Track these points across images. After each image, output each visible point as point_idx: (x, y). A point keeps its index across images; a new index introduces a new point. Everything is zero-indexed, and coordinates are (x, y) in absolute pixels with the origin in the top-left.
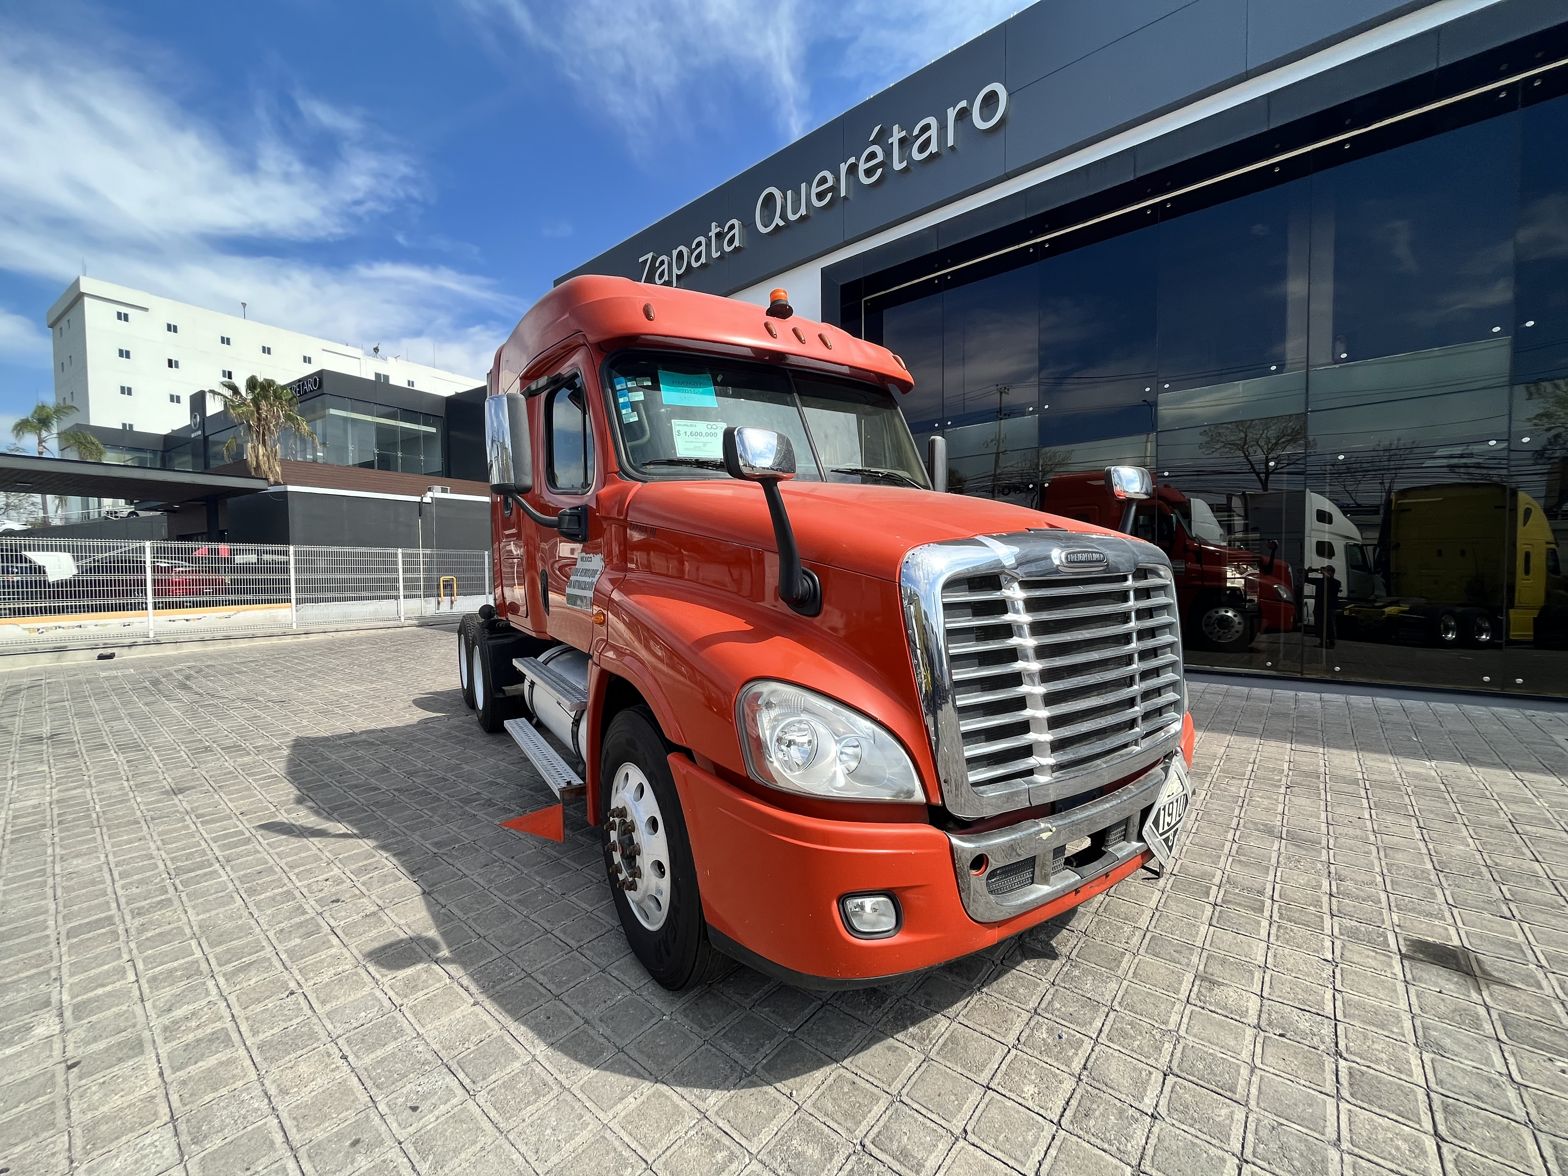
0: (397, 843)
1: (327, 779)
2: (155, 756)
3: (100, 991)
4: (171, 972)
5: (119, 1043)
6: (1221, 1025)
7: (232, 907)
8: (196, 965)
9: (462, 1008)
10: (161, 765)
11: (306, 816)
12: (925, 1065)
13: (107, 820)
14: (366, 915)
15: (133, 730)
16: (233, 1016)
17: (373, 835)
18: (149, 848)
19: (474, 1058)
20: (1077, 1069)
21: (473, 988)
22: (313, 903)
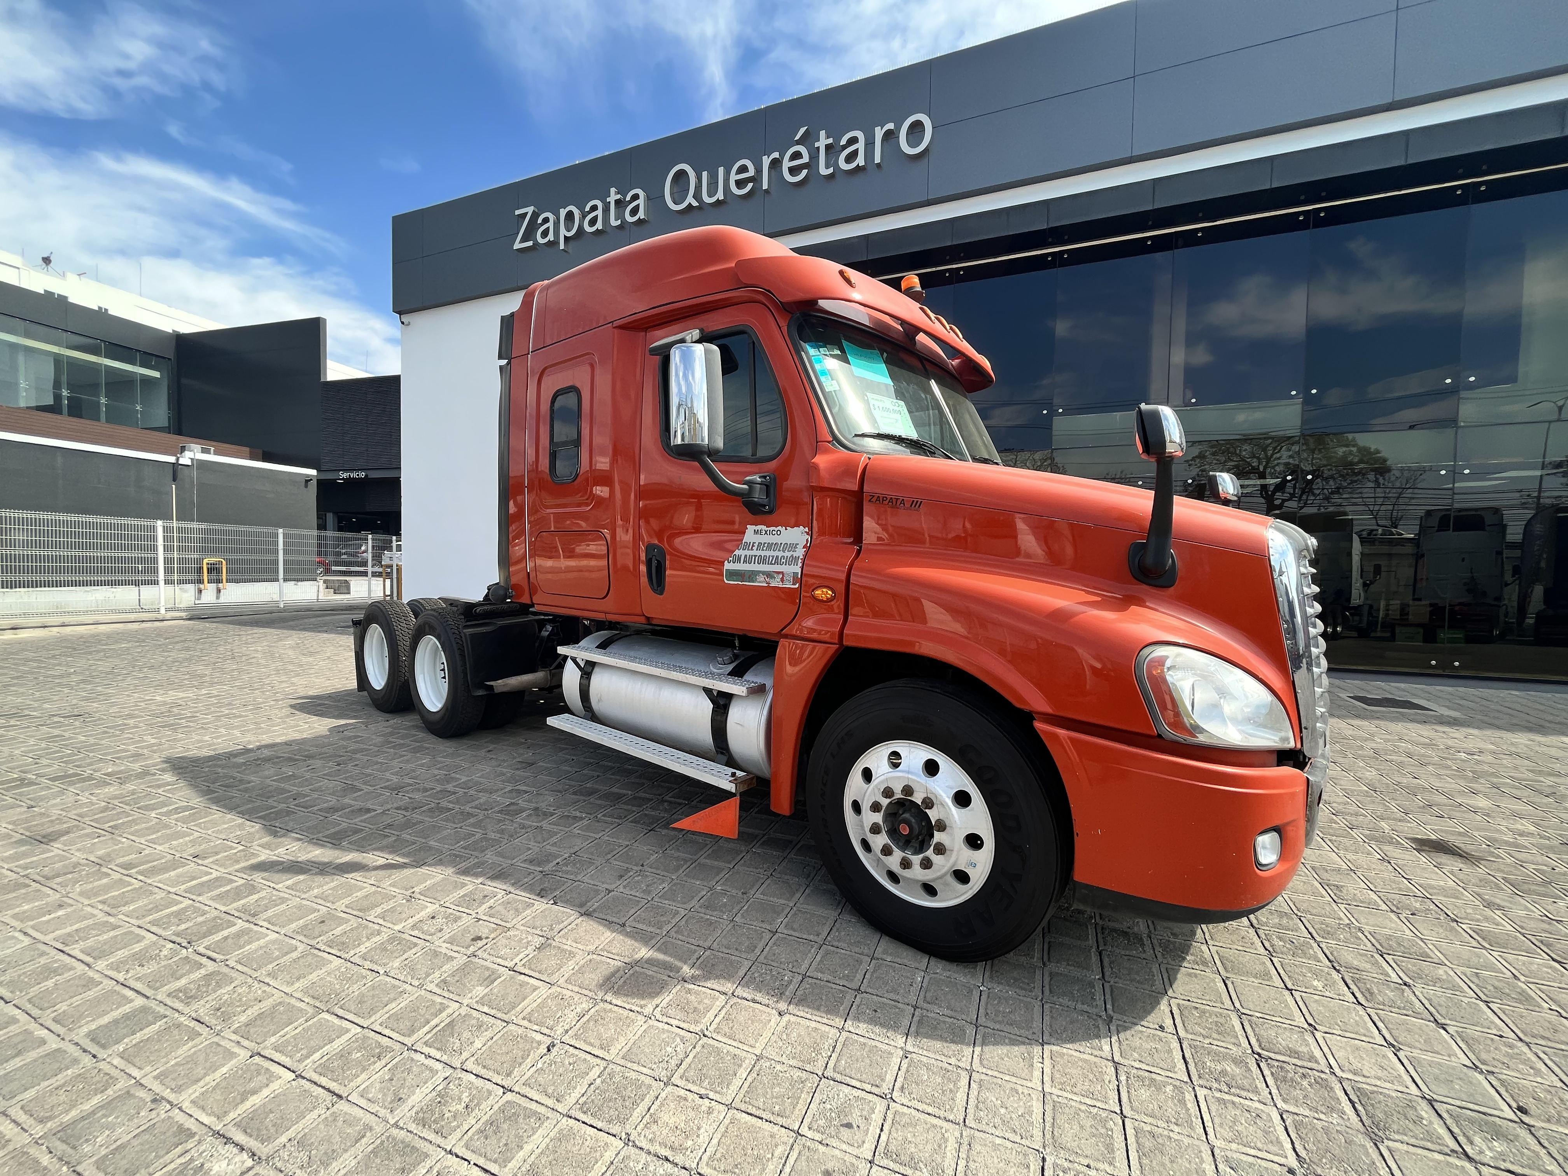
0: (475, 866)
1: (278, 805)
3: (257, 1099)
4: (342, 1055)
5: (375, 1152)
6: (1372, 914)
7: (332, 967)
8: (371, 1042)
9: (773, 1020)
11: (304, 850)
12: (1228, 983)
14: (538, 948)
16: (502, 1086)
17: (430, 861)
18: (93, 915)
19: (848, 1064)
20: (1327, 962)
21: (760, 998)
22: (446, 945)
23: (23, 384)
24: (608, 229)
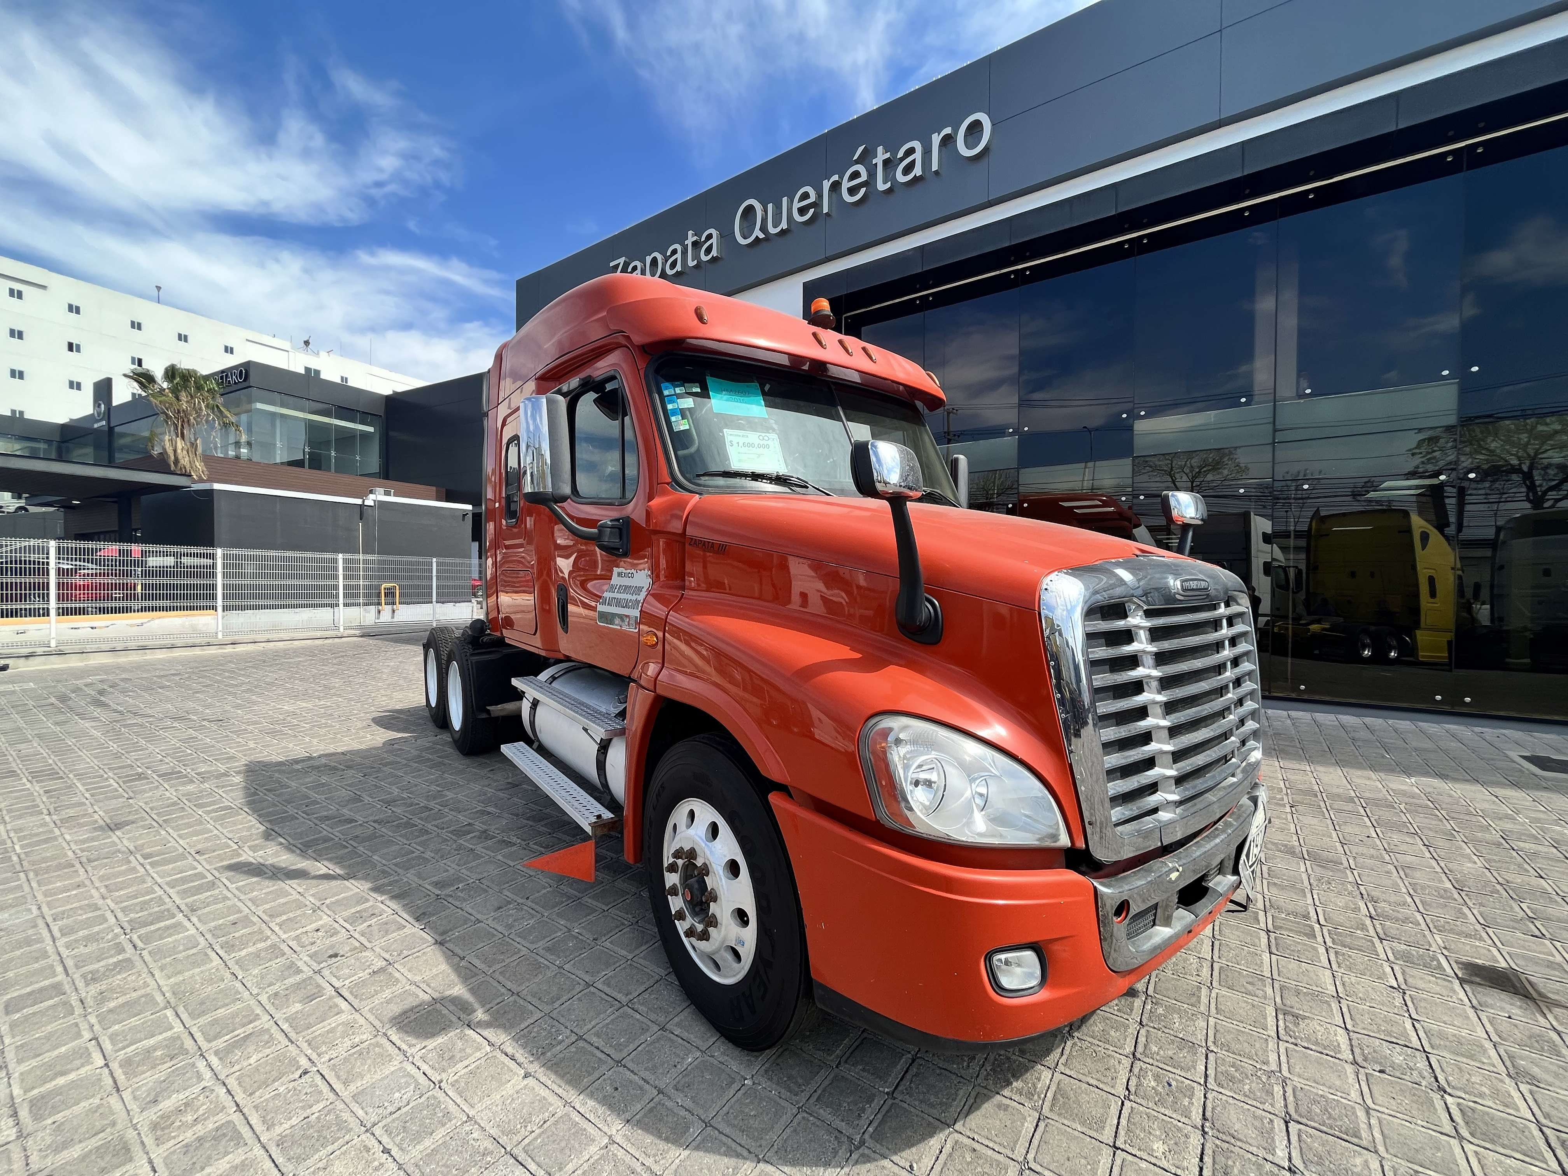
0: (390, 884)
1: (291, 810)
2: (78, 785)
3: (61, 1081)
4: (149, 1051)
5: (98, 1148)
6: (1319, 1062)
7: (208, 966)
8: (179, 1042)
9: (513, 1081)
10: (87, 795)
11: (276, 854)
12: (1042, 1125)
13: (33, 863)
14: (374, 972)
15: (45, 755)
16: (238, 1105)
17: (360, 875)
18: (92, 897)
19: (543, 1144)
20: (1198, 1120)
21: (520, 1055)
22: (306, 959)
23: (279, 444)
24: (687, 271)
